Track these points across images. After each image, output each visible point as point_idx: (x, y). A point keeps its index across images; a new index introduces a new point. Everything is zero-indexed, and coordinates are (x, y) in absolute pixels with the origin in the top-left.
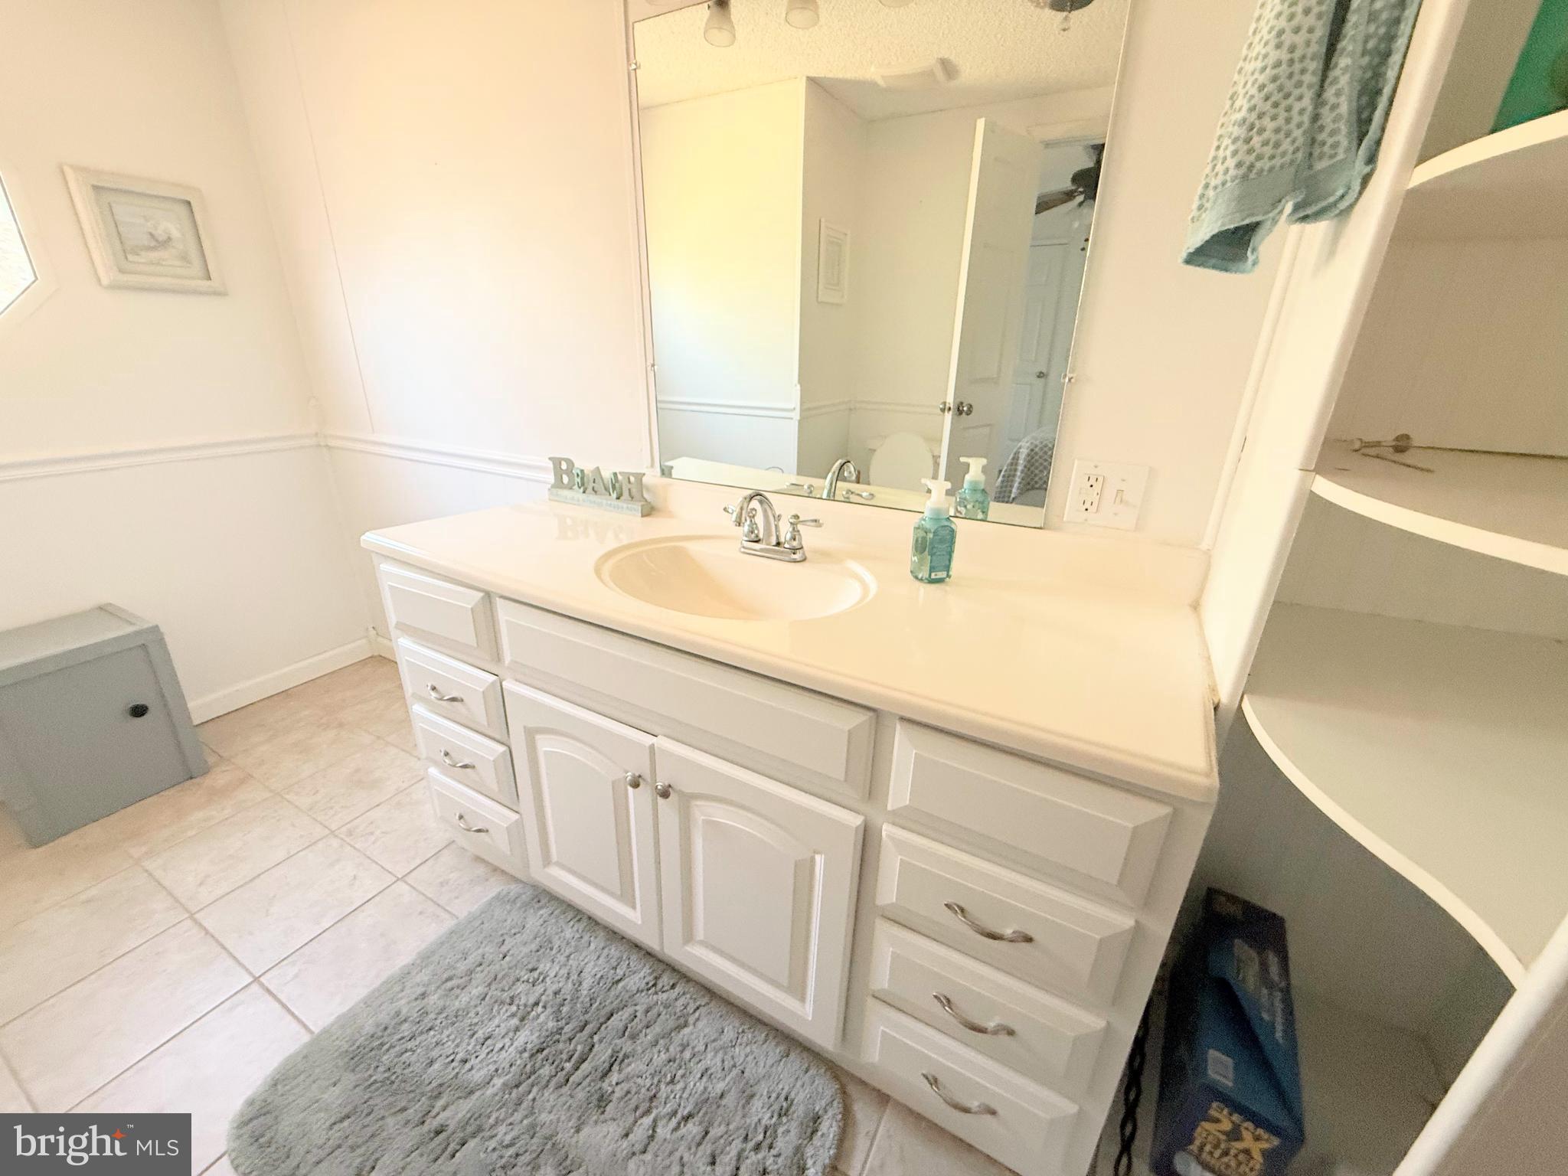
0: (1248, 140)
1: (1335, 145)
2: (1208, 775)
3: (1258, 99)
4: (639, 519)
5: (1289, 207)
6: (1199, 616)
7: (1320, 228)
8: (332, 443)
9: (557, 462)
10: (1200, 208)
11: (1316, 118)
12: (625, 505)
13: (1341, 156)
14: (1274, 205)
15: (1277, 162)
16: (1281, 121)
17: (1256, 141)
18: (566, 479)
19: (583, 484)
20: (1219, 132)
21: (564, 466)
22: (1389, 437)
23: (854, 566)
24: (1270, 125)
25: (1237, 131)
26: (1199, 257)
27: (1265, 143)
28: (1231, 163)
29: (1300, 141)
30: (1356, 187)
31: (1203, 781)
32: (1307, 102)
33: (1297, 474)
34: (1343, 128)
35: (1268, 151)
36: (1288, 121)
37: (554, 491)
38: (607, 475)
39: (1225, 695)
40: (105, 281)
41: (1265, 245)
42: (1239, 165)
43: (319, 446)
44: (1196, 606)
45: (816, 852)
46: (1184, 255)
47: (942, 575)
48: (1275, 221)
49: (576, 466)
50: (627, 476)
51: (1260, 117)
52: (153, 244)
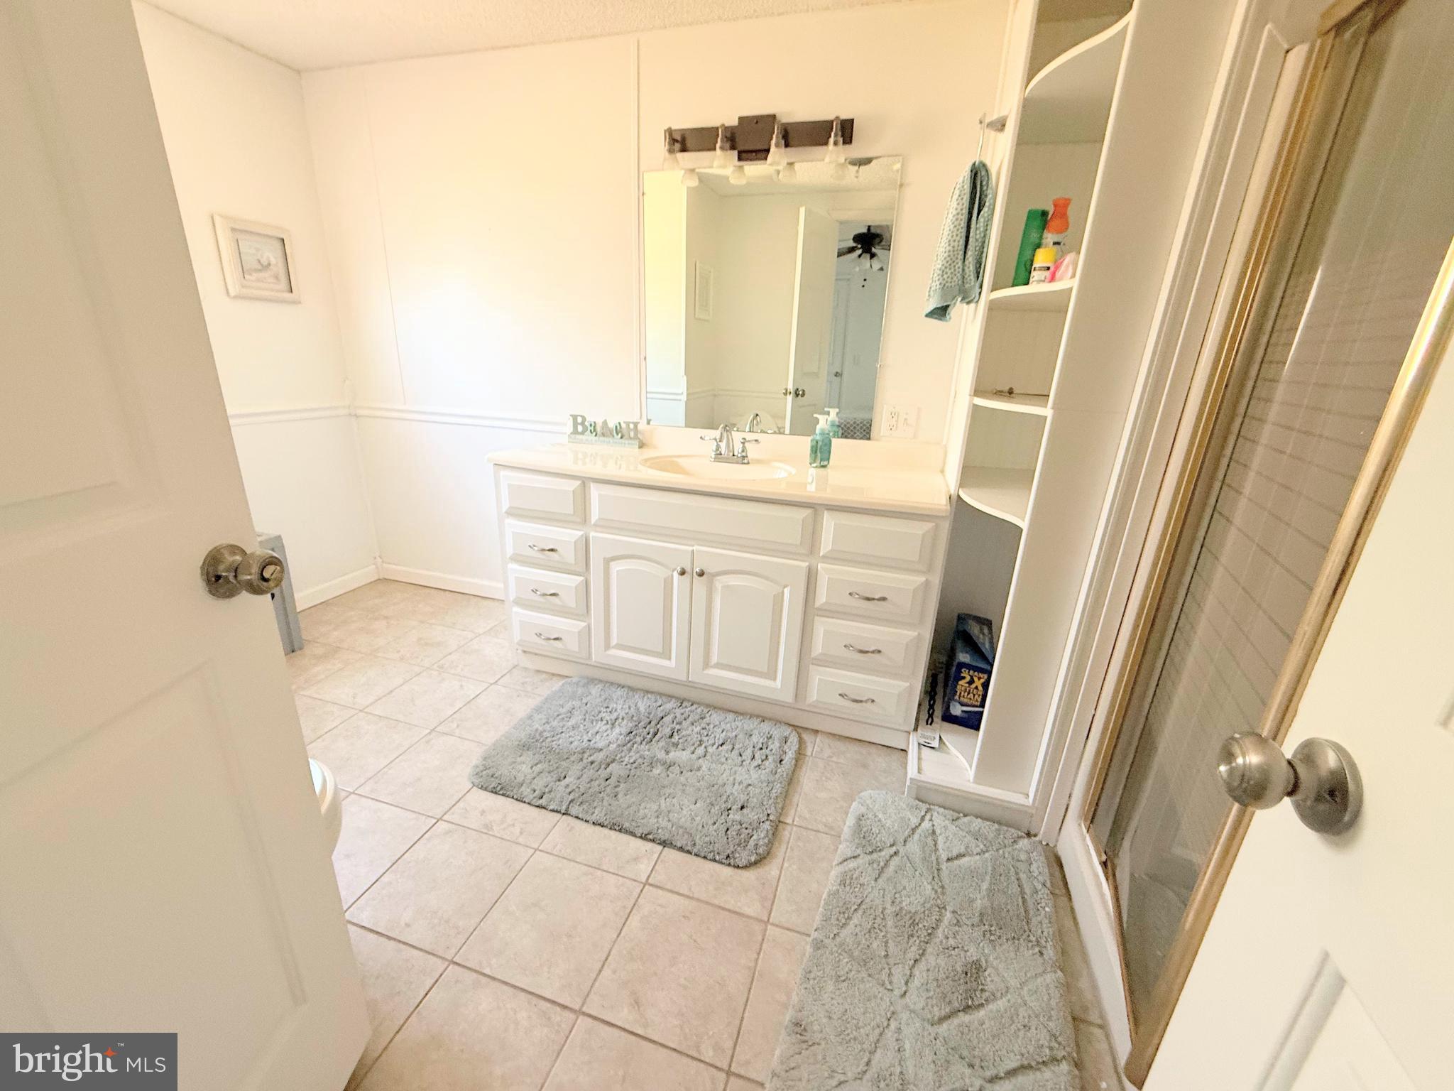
0: (942, 276)
1: (971, 280)
2: (946, 505)
3: (945, 262)
4: (637, 450)
5: (960, 299)
6: (944, 476)
7: (972, 305)
8: (360, 412)
9: (575, 417)
10: (929, 295)
11: (963, 270)
12: (627, 442)
13: (973, 284)
14: (953, 299)
15: (953, 284)
16: (952, 270)
17: (945, 276)
18: (580, 428)
19: (595, 430)
20: (933, 268)
21: (580, 420)
22: (1006, 389)
23: (777, 464)
24: (949, 272)
25: (939, 272)
26: (931, 314)
27: (948, 277)
28: (938, 283)
29: (960, 277)
30: (977, 295)
31: (945, 507)
32: (960, 264)
33: (968, 397)
34: (972, 274)
35: (949, 280)
36: (955, 270)
37: (573, 436)
38: (611, 425)
39: (953, 491)
40: (232, 293)
41: (953, 312)
42: (940, 284)
43: (350, 415)
44: (942, 471)
45: (785, 587)
46: (925, 314)
47: (825, 463)
48: (955, 304)
49: (587, 419)
50: (628, 424)
51: (946, 268)
52: (260, 267)
